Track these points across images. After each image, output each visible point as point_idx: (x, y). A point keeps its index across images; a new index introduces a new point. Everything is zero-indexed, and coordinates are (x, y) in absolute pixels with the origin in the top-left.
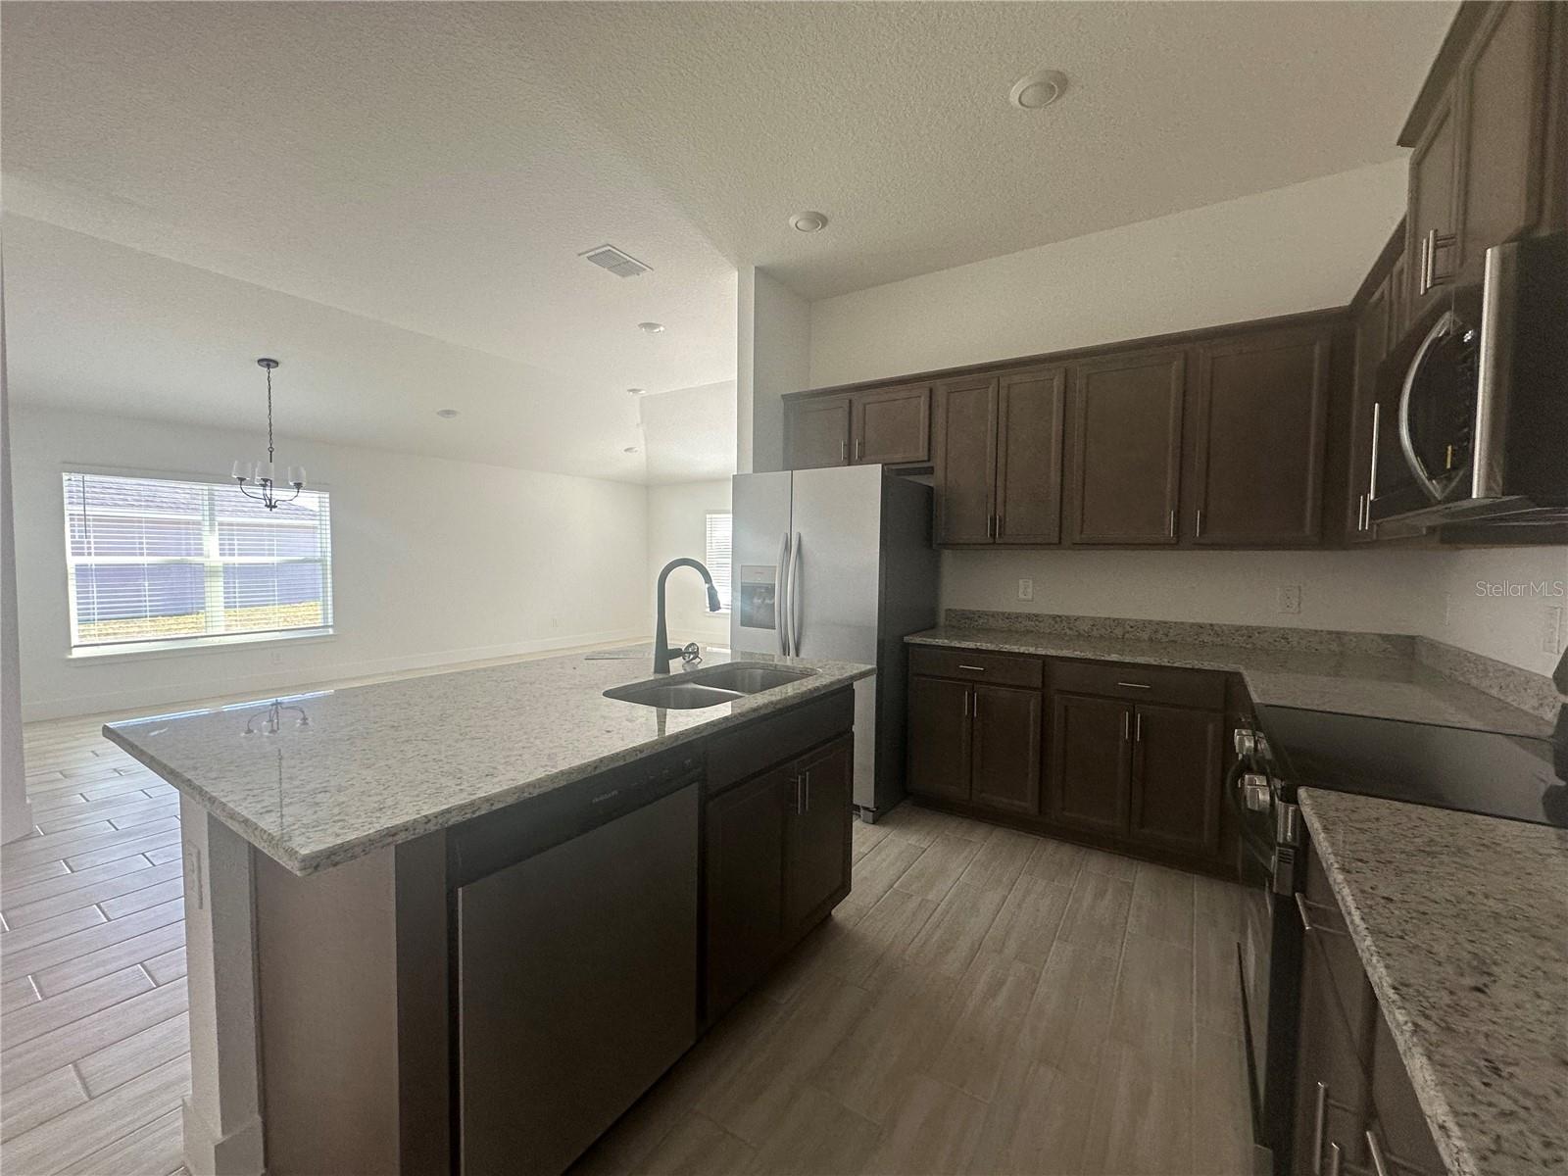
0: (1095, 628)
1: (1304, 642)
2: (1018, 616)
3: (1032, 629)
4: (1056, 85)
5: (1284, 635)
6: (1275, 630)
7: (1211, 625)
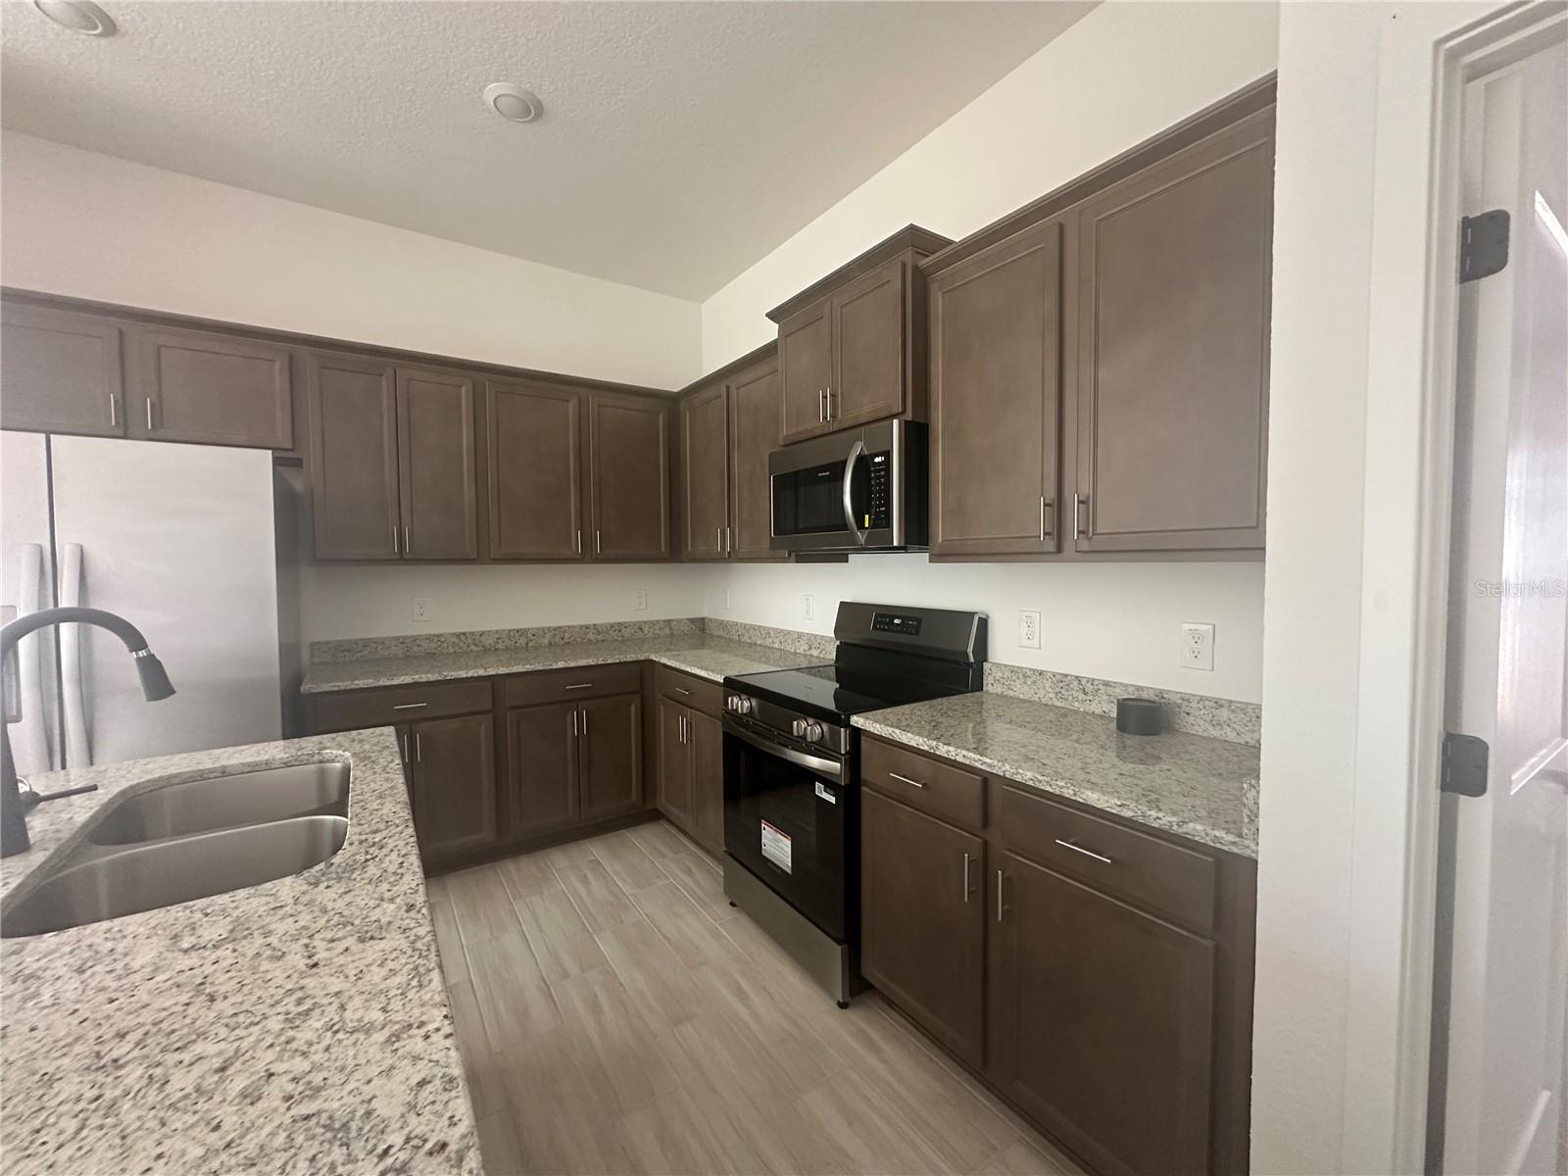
0: (500, 641)
1: (651, 630)
2: (415, 639)
3: (435, 651)
4: (532, 110)
5: (640, 626)
6: (635, 623)
7: (594, 625)
